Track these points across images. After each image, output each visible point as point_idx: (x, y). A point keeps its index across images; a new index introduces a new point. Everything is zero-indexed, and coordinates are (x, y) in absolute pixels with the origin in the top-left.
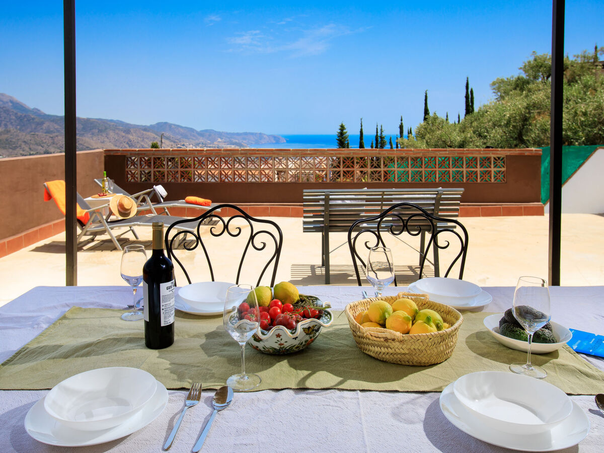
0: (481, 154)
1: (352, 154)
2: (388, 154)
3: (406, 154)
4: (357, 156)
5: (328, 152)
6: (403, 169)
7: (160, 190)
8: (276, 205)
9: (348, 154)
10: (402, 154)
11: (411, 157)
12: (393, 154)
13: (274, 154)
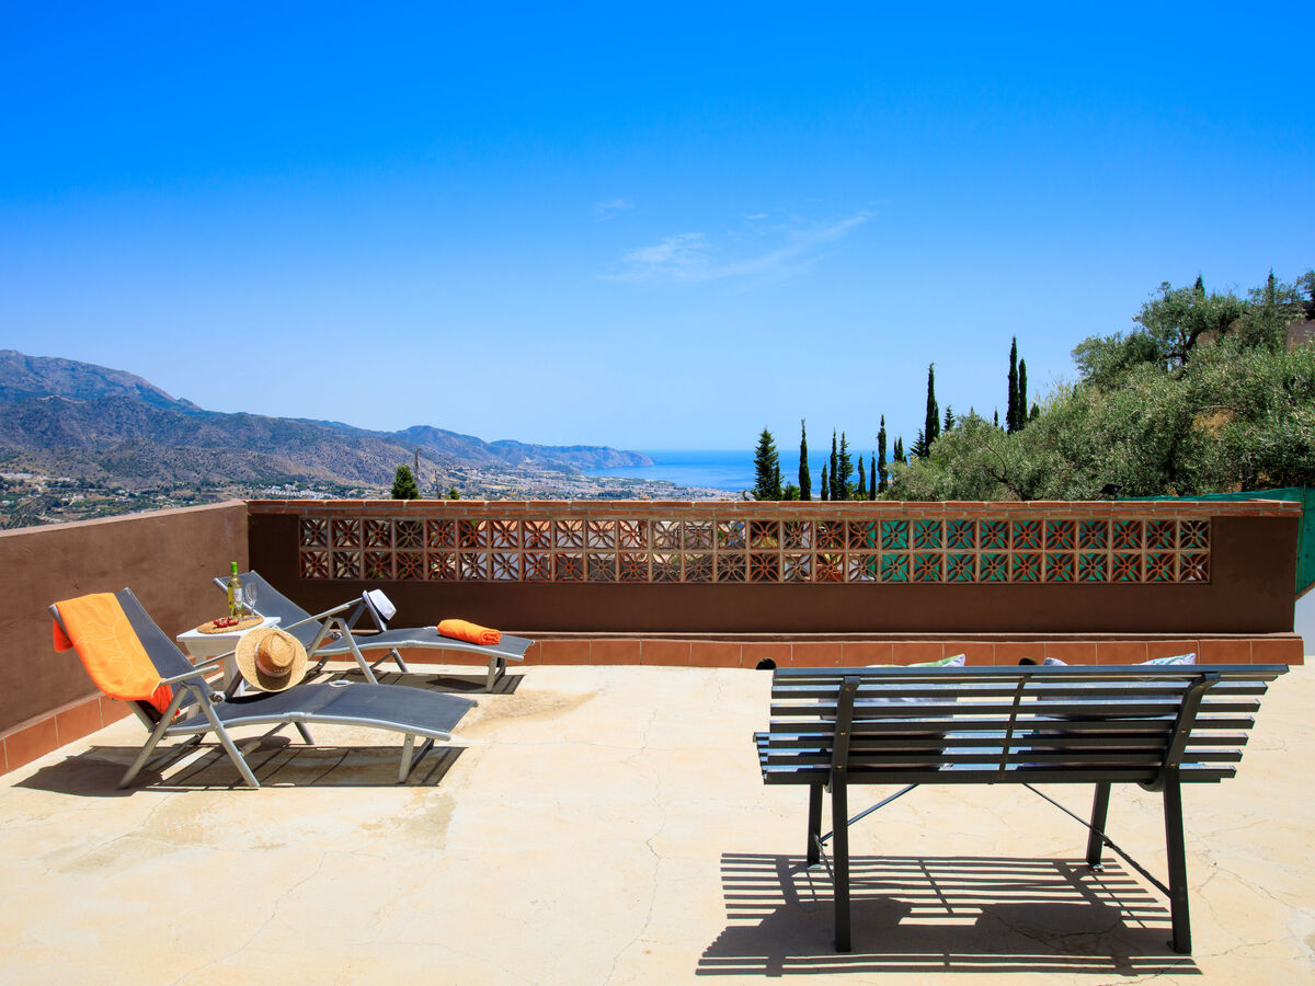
0: (1152, 514)
1: (839, 514)
2: (927, 514)
3: (969, 513)
4: (851, 519)
5: (782, 509)
6: (962, 552)
7: (379, 601)
8: (657, 639)
9: (830, 514)
10: (962, 514)
11: (981, 522)
12: (938, 514)
13: (651, 513)
